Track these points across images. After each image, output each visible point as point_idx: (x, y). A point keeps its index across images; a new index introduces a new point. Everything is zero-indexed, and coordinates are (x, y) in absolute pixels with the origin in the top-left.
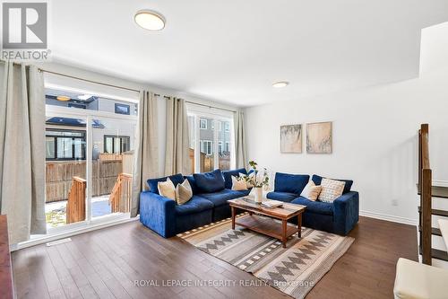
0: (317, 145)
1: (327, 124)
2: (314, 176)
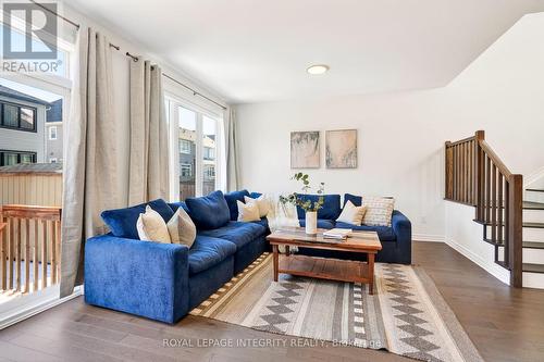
0: (340, 158)
1: (353, 133)
2: (346, 196)
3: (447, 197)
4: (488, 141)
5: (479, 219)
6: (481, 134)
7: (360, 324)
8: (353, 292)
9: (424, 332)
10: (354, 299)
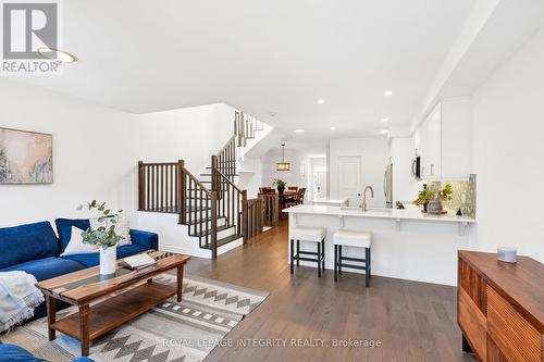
0: (27, 170)
2: (59, 221)
3: (141, 208)
4: (187, 167)
5: (182, 221)
6: (181, 162)
7: (214, 318)
8: (170, 308)
9: (236, 298)
10: (179, 311)
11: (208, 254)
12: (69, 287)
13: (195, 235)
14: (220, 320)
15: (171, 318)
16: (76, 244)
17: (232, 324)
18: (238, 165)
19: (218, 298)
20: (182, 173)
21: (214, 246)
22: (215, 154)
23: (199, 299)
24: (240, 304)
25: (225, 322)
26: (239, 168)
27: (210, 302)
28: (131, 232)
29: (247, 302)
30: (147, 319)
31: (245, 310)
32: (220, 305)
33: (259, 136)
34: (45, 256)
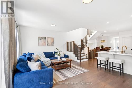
0: (50, 44)
1: (53, 38)
2: (54, 52)
3: (67, 51)
4: (75, 42)
5: (74, 54)
6: (74, 41)
7: (76, 72)
8: (68, 69)
9: (81, 70)
10: (70, 70)
11: (79, 61)
12: (53, 61)
13: (77, 57)
14: (76, 73)
15: (68, 70)
16: (56, 56)
17: (79, 74)
18: (88, 41)
19: (78, 69)
20: (74, 44)
21: (80, 59)
22: (82, 39)
23: (74, 69)
24: (82, 71)
25: (77, 73)
26: (88, 42)
27: (76, 69)
28: (64, 55)
29: (84, 71)
30: (64, 70)
31: (82, 72)
32: (78, 70)
33: (93, 34)
34: (52, 57)
